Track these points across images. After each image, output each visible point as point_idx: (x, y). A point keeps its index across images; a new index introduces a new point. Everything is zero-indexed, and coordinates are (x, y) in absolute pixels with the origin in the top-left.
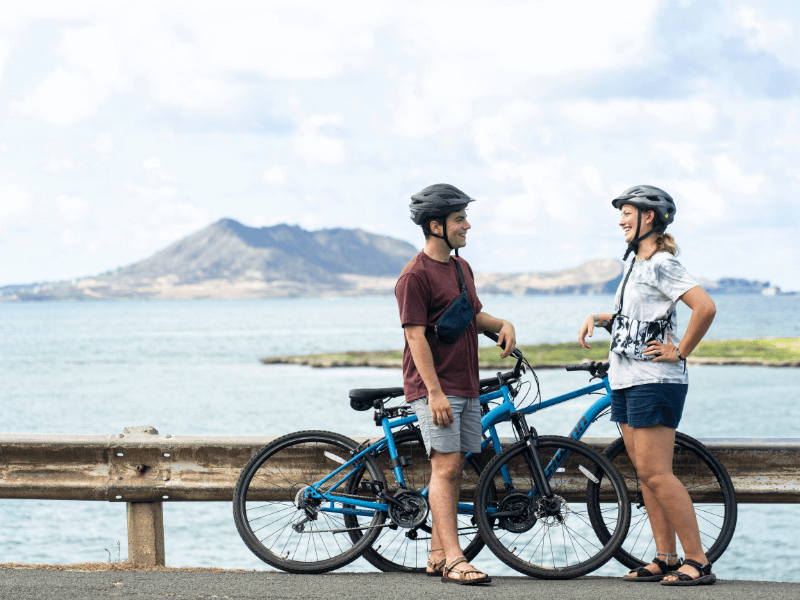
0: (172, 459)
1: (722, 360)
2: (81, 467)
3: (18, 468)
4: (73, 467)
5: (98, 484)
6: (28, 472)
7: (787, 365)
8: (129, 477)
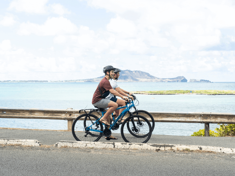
0: (75, 113)
1: (199, 94)
2: (60, 114)
3: (50, 114)
4: (59, 114)
5: (63, 117)
6: (52, 115)
7: (210, 95)
8: (68, 116)
